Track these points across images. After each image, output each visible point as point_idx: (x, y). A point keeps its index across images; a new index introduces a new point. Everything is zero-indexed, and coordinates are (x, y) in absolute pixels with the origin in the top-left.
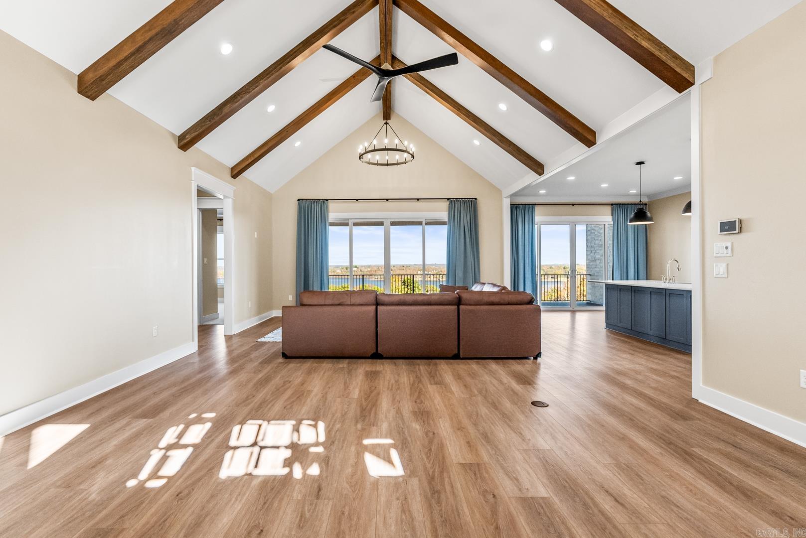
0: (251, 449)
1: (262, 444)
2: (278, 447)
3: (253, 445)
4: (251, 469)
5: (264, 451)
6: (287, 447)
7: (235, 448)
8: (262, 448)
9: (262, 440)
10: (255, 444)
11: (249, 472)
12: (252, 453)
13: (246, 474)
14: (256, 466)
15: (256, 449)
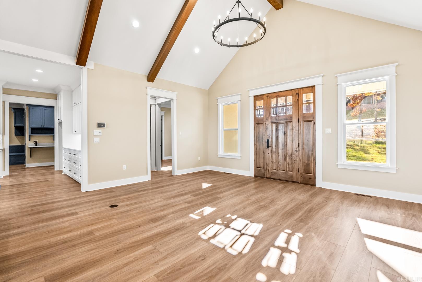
0: (246, 232)
1: (239, 233)
2: (233, 229)
3: (244, 234)
4: (250, 224)
5: (240, 229)
6: (230, 227)
7: (252, 236)
8: (240, 231)
9: (237, 235)
10: (242, 235)
11: (251, 223)
12: (246, 230)
13: (253, 223)
14: (247, 224)
15: (243, 232)
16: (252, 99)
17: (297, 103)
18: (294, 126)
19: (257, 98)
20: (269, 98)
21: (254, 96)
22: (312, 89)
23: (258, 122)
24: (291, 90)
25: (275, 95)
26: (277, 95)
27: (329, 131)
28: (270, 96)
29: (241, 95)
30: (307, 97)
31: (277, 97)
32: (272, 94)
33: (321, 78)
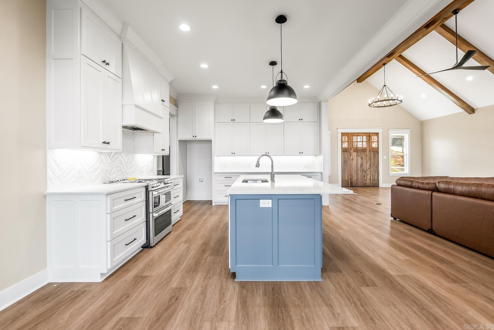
16: (340, 135)
17: (369, 141)
18: (367, 154)
19: (343, 134)
20: (352, 135)
21: (342, 133)
22: (377, 134)
23: (344, 150)
24: (366, 133)
25: (356, 134)
26: (358, 134)
27: (385, 157)
28: (353, 134)
29: (331, 130)
30: (374, 138)
31: (357, 136)
32: (354, 134)
33: (381, 129)
